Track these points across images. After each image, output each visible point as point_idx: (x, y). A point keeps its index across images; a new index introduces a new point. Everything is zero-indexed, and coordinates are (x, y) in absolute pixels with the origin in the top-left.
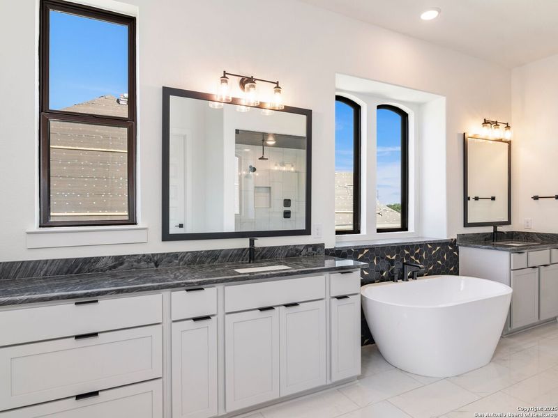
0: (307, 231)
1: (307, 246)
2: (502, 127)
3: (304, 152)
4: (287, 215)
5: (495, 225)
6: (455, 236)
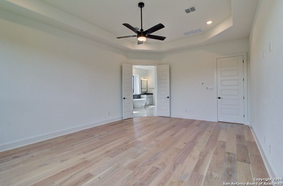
5: (145, 92)
6: (140, 94)
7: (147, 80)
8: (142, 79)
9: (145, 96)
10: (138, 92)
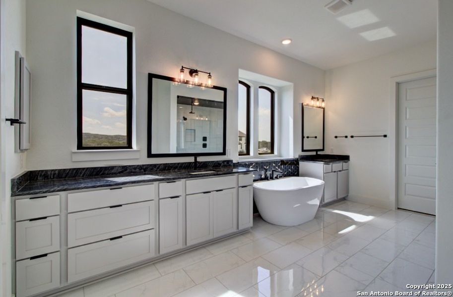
0: (224, 153)
1: (224, 162)
2: (320, 100)
3: (222, 110)
4: (205, 146)
5: (317, 151)
6: (297, 157)
7: (323, 105)
8: (307, 101)
9: (318, 167)
10: (288, 150)
